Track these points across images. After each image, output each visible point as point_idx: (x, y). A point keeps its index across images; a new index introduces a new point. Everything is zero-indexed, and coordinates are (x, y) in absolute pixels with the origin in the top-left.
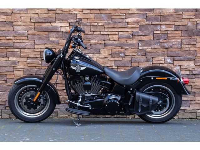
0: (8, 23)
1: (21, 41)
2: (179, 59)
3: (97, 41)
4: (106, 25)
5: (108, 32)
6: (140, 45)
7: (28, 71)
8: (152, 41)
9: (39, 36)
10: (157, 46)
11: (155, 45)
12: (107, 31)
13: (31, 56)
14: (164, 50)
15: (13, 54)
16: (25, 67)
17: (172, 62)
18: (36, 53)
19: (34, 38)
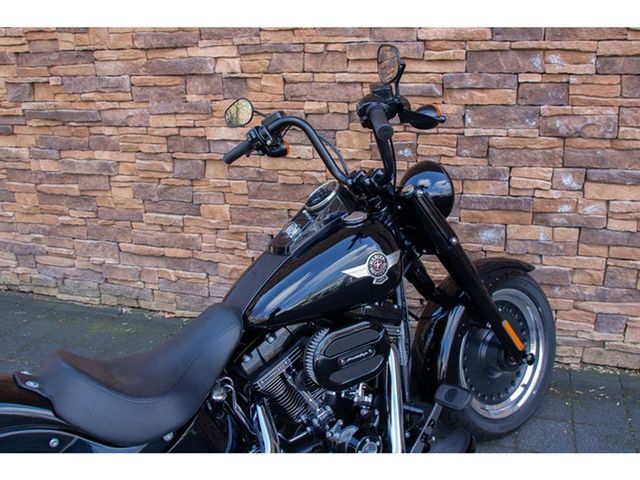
0: (81, 53)
1: (116, 105)
2: (606, 177)
3: (325, 104)
4: (350, 50)
5: (358, 75)
6: (469, 120)
7: (141, 190)
8: (511, 110)
9: (158, 90)
10: (528, 130)
11: (523, 122)
12: (354, 70)
13: (145, 148)
14: (553, 142)
15: (102, 141)
16: (133, 178)
17: (580, 187)
18: (155, 140)
19: (147, 96)
